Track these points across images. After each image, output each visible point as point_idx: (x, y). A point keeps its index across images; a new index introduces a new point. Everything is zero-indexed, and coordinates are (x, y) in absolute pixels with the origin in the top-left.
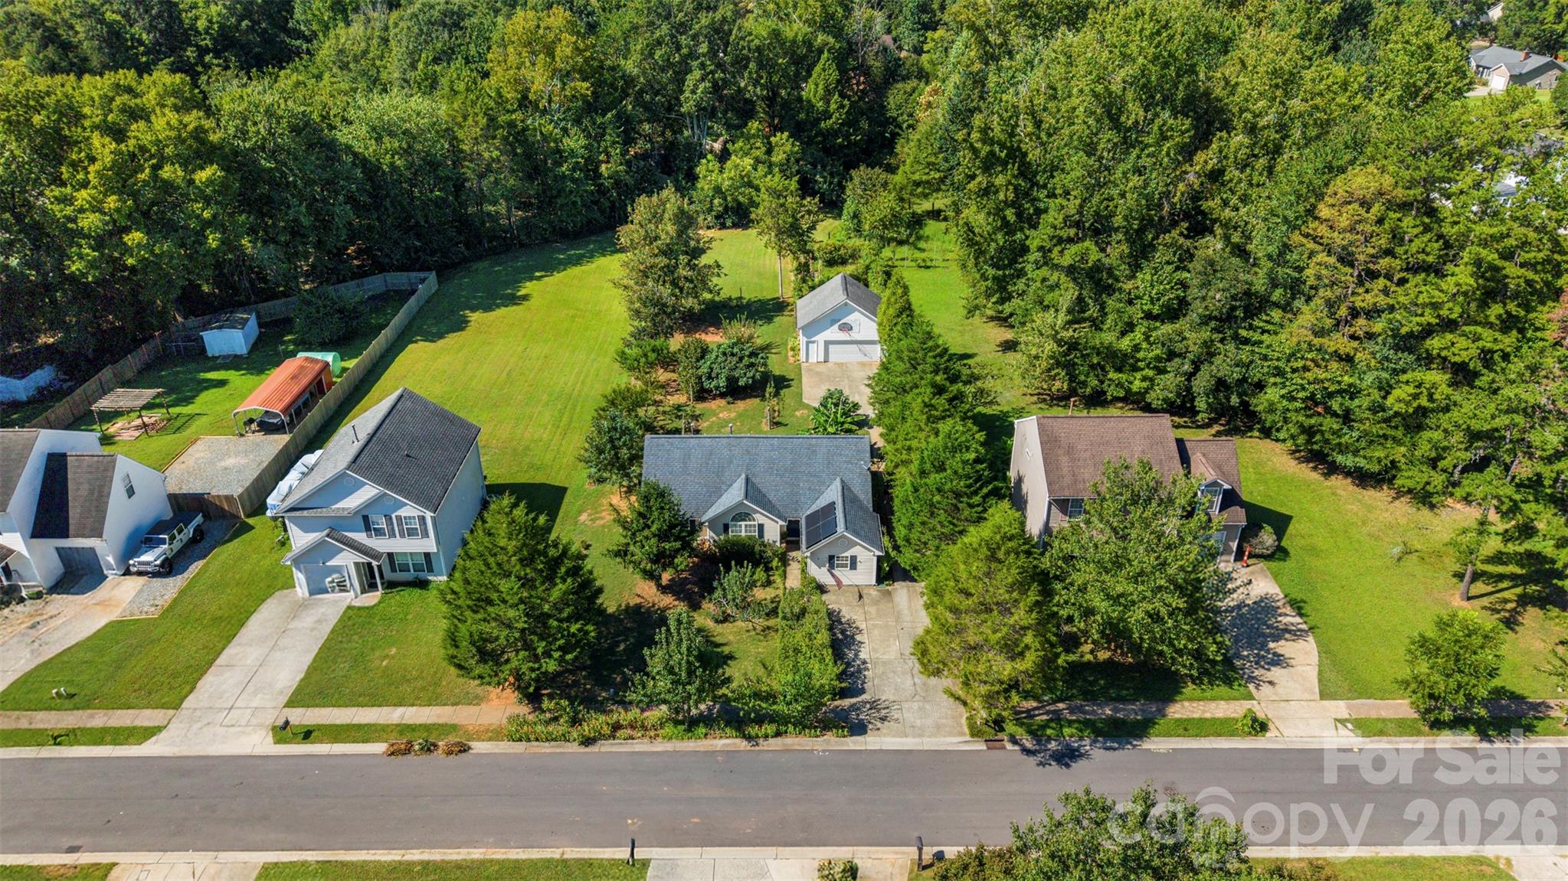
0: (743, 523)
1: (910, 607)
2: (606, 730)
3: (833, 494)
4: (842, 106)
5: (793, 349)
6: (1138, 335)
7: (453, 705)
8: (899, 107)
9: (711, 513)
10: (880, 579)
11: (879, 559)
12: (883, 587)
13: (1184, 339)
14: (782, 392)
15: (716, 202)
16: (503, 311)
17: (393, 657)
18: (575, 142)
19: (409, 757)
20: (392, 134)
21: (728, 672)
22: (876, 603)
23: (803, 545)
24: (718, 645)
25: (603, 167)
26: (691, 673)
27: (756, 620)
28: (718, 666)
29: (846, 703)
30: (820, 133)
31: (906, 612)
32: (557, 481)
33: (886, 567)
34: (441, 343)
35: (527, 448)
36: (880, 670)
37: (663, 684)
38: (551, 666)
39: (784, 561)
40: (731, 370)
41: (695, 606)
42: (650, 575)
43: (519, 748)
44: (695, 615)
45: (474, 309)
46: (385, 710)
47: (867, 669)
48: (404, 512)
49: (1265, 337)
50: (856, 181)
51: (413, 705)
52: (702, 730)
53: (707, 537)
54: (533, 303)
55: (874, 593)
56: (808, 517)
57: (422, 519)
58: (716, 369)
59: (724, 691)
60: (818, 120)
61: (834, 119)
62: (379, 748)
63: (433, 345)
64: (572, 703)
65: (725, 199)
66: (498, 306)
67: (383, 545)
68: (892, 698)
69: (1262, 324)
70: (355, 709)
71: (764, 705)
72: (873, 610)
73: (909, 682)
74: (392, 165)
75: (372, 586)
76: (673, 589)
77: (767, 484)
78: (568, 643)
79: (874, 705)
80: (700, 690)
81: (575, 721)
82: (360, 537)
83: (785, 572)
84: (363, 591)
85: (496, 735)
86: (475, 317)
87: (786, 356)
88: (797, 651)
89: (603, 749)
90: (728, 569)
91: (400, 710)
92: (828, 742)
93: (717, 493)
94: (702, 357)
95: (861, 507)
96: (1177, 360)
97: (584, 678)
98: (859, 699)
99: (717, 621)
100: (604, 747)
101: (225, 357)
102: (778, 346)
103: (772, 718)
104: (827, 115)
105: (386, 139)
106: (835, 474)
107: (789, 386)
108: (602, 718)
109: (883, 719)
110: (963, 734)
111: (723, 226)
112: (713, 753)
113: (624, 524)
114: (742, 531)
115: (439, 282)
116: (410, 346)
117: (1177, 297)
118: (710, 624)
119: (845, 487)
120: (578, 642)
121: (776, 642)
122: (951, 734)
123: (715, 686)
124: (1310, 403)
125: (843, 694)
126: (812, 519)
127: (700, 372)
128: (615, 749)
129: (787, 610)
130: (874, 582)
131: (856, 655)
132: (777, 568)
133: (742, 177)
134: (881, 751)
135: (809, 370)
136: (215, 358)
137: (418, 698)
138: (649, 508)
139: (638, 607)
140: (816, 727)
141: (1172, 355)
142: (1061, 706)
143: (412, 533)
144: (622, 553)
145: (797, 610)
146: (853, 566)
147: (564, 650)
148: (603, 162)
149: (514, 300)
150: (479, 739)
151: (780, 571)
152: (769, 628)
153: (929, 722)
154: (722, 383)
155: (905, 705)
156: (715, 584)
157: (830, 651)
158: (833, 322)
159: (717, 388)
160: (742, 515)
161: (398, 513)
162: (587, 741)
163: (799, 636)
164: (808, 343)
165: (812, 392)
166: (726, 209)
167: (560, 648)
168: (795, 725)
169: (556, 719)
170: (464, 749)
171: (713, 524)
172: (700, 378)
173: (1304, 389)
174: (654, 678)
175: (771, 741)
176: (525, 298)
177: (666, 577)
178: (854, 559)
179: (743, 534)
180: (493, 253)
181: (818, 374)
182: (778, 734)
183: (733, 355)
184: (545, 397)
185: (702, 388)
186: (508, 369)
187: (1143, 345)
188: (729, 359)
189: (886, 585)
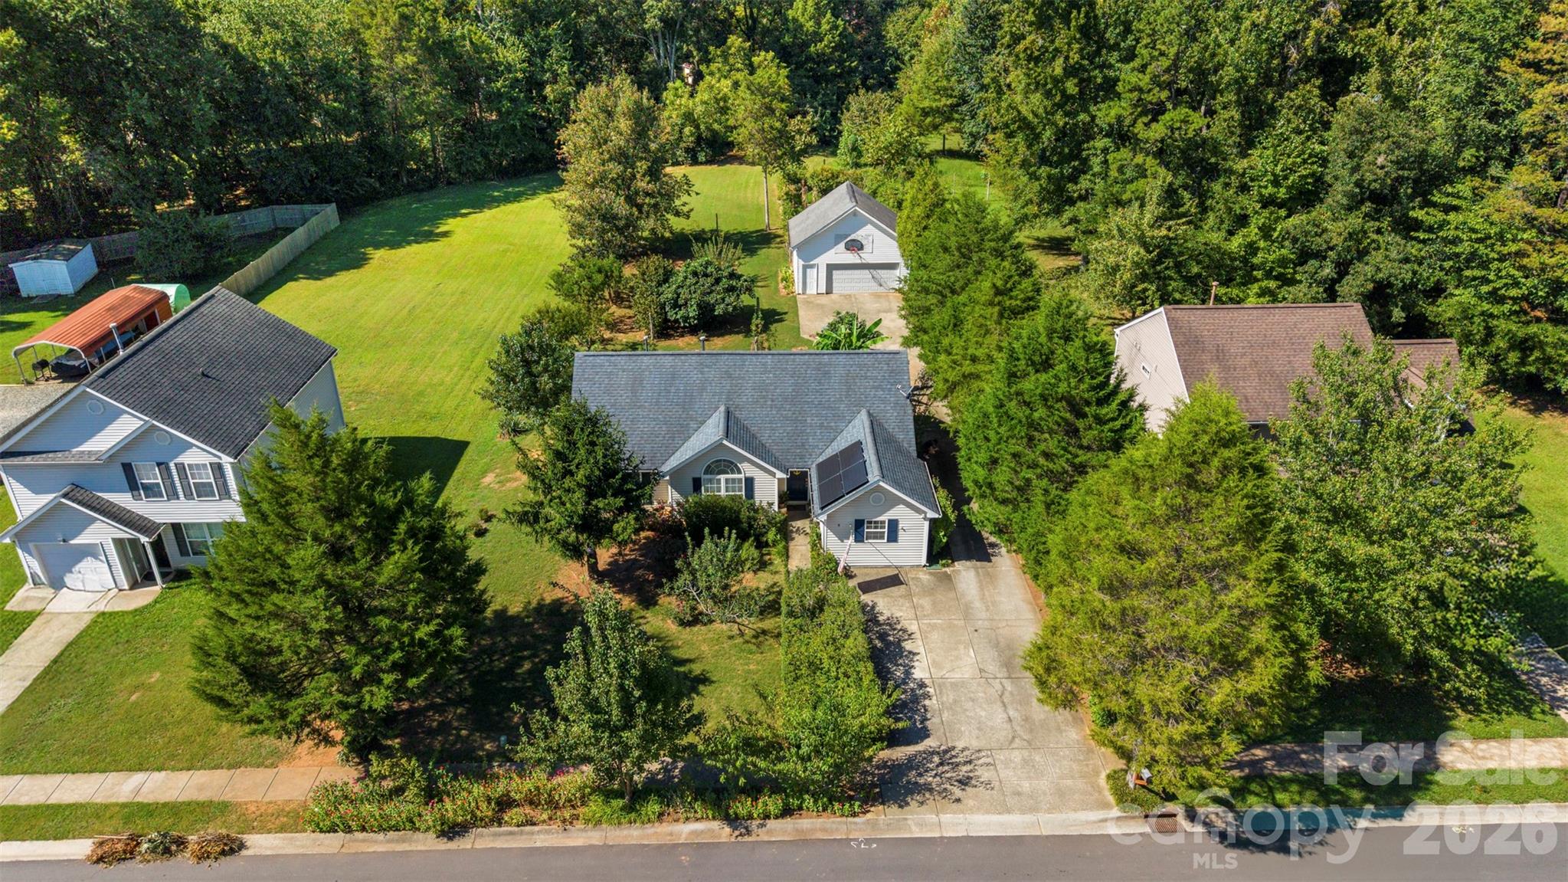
0: (723, 477)
1: (983, 598)
2: (486, 810)
3: (858, 430)
4: (836, 27)
5: (784, 279)
6: (1252, 231)
7: (230, 767)
8: (900, 36)
9: (673, 462)
10: (933, 557)
11: (933, 522)
12: (937, 568)
13: (1325, 231)
14: (773, 327)
15: (687, 130)
16: (415, 247)
17: (151, 687)
18: (512, 54)
19: (129, 864)
20: (276, 26)
21: (699, 704)
22: (929, 591)
23: (816, 506)
24: (683, 662)
25: (548, 89)
26: (628, 708)
27: (745, 620)
28: (678, 697)
29: (900, 753)
30: (809, 59)
31: (978, 604)
32: (455, 432)
33: (942, 537)
34: (329, 281)
35: (421, 394)
36: (949, 697)
37: (581, 729)
38: (378, 698)
39: (785, 534)
40: (704, 294)
41: (648, 601)
42: (574, 551)
43: (331, 843)
44: (649, 614)
45: (377, 246)
46: (112, 777)
47: (927, 696)
48: (189, 458)
49: (1452, 216)
50: (854, 108)
51: (160, 769)
52: (653, 807)
53: (668, 499)
54: (453, 240)
55: (924, 576)
56: (820, 466)
57: (218, 469)
58: (684, 294)
59: (691, 738)
60: (805, 45)
61: (825, 42)
62: (80, 848)
63: (319, 282)
64: (424, 763)
65: (697, 127)
66: (409, 243)
67: (162, 512)
68: (975, 744)
69: (1444, 200)
70: (58, 778)
71: (762, 764)
72: (925, 602)
73: (1000, 717)
74: (272, 62)
75: (148, 578)
76: (617, 576)
77: (757, 418)
78: (409, 657)
79: (946, 756)
80: (647, 739)
81: (432, 794)
82: (123, 499)
83: (787, 549)
84: (134, 585)
85: (291, 820)
86: (378, 255)
87: (777, 290)
88: (815, 667)
89: (480, 844)
90: (698, 541)
91: (138, 778)
92: (874, 825)
93: (684, 433)
94: (666, 281)
95: (899, 450)
96: (1313, 263)
97: (461, 718)
98: (920, 747)
99: (683, 624)
100: (481, 840)
101: (43, 297)
102: (765, 279)
103: (776, 785)
104: (817, 37)
105: (265, 29)
106: (859, 405)
107: (781, 320)
108: (478, 790)
109: (964, 782)
110: (1106, 806)
111: (695, 162)
112: (672, 849)
113: (533, 471)
114: (722, 488)
115: (341, 219)
116: (291, 285)
117: (1313, 175)
118: (671, 627)
119: (875, 425)
120: (431, 656)
121: (778, 655)
122: (1085, 807)
123: (673, 730)
124: (1525, 306)
125: (893, 739)
126: (825, 468)
127: (662, 299)
128: (500, 844)
129: (795, 601)
130: (923, 561)
131: (908, 673)
132: (774, 544)
133: (717, 101)
134: (968, 839)
135: (807, 303)
136: (30, 298)
137: (172, 757)
138: (572, 444)
139: (558, 604)
140: (851, 798)
141: (1305, 255)
142: (1259, 753)
143: (203, 491)
144: (530, 517)
145: (810, 602)
146: (893, 537)
147: (405, 669)
148: (547, 82)
149: (430, 236)
150: (264, 830)
151: (780, 546)
152: (764, 632)
153: (1044, 784)
154: (692, 312)
155: (1000, 756)
156: (679, 564)
157: (870, 666)
158: (838, 239)
159: (686, 318)
160: (719, 463)
161: (179, 460)
162: (451, 830)
163: (816, 643)
164: (805, 268)
165: (812, 323)
166: (699, 139)
167: (395, 667)
168: (815, 796)
169: (399, 791)
170: (231, 847)
171: (676, 478)
172: (663, 306)
173: (1516, 284)
174: (566, 719)
175: (771, 824)
176: (445, 234)
177: (605, 555)
178: (893, 525)
179: (723, 493)
180: (412, 189)
181: (821, 306)
182: (787, 812)
183: (706, 275)
184: (455, 335)
185: (666, 320)
186: (411, 305)
187: (1262, 244)
188: (701, 280)
189: (944, 566)
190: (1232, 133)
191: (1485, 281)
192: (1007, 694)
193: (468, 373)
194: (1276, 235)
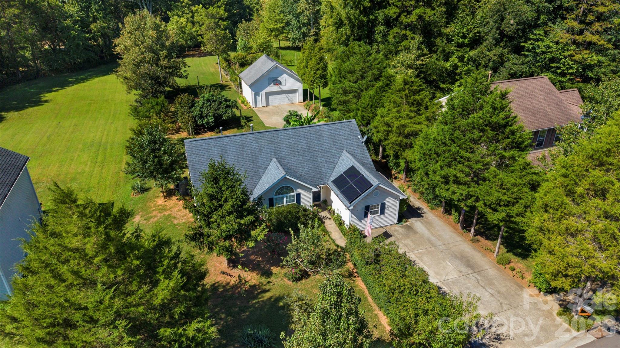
0: (284, 196)
1: (433, 235)
3: (347, 161)
5: (243, 102)
6: (454, 59)
9: (258, 192)
10: (400, 219)
12: (402, 224)
13: (486, 55)
14: (249, 123)
22: (406, 236)
31: (433, 238)
32: (104, 196)
36: (456, 289)
39: (321, 220)
40: (216, 110)
41: (267, 272)
50: (241, 29)
55: (399, 229)
56: (333, 182)
58: (205, 111)
69: (535, 37)
72: (409, 242)
73: (487, 294)
77: (293, 162)
83: (325, 228)
93: (257, 175)
94: (193, 106)
95: (369, 168)
99: (296, 280)
106: (339, 148)
107: (251, 121)
114: (284, 202)
117: (478, 32)
118: (289, 284)
119: (354, 157)
124: (574, 76)
127: (194, 114)
130: (396, 221)
132: (319, 226)
135: (260, 111)
146: (383, 212)
149: (38, 102)
151: (322, 227)
154: (211, 120)
158: (269, 80)
159: (208, 123)
160: (283, 188)
164: (255, 95)
165: (267, 120)
172: (194, 118)
173: (571, 68)
176: (46, 101)
178: (383, 206)
179: (286, 204)
181: (267, 112)
183: (214, 101)
184: (81, 146)
185: (197, 125)
186: (47, 134)
187: (460, 64)
188: (213, 104)
189: (405, 222)
190: (443, 17)
191: (559, 68)
192: (480, 282)
193: (97, 165)
194: (466, 59)
